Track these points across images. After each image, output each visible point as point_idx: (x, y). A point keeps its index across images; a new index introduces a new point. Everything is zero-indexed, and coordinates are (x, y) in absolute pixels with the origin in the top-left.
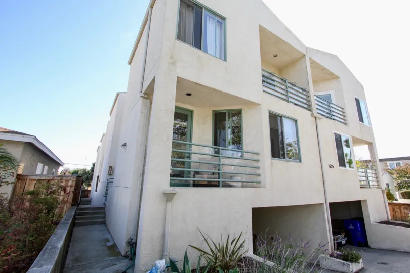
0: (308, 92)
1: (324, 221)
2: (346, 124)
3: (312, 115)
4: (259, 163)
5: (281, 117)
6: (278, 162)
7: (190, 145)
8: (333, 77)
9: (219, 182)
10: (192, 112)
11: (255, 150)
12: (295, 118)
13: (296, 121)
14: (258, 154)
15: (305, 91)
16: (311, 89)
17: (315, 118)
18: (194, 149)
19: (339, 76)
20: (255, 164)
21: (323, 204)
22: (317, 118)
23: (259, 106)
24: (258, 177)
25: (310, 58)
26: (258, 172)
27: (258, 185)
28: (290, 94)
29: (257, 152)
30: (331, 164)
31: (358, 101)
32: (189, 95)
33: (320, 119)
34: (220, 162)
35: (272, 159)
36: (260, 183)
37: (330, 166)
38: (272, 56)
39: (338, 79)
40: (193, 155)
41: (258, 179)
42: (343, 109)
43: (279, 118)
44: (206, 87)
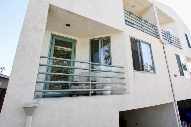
0: (156, 27)
1: (175, 115)
2: (181, 49)
3: (160, 41)
4: (124, 74)
5: (139, 42)
6: (139, 74)
7: (74, 62)
8: (171, 20)
9: (89, 91)
10: (75, 41)
11: (121, 65)
12: (150, 42)
13: (150, 45)
14: (123, 68)
15: (154, 26)
16: (158, 25)
17: (163, 43)
18: (77, 65)
19: (175, 20)
20: (122, 76)
21: (173, 102)
22: (164, 44)
23: (123, 33)
24: (124, 86)
25: (156, 7)
26: (123, 81)
27: (123, 92)
28: (144, 28)
29: (122, 66)
30: (175, 74)
31: (186, 35)
32: (68, 25)
33: (165, 44)
34: (90, 74)
35: (134, 72)
36: (125, 90)
37: (175, 76)
38: (131, 7)
39: (174, 22)
40: (75, 70)
41: (124, 87)
42: (178, 39)
43: (138, 43)
44: (78, 16)
